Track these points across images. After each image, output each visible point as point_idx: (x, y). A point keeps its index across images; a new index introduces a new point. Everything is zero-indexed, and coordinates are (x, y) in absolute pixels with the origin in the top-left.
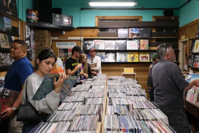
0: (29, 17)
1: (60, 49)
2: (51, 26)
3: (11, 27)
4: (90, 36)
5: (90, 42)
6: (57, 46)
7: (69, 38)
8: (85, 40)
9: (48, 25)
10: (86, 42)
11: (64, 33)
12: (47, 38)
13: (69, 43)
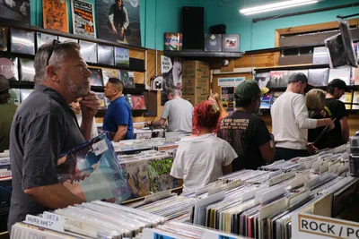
0: (167, 44)
1: (223, 89)
2: (202, 53)
3: (128, 59)
4: (267, 65)
5: (264, 75)
6: (220, 84)
7: (236, 70)
8: (258, 71)
9: (195, 53)
10: (258, 76)
11: (227, 62)
12: (196, 72)
13: (235, 78)
